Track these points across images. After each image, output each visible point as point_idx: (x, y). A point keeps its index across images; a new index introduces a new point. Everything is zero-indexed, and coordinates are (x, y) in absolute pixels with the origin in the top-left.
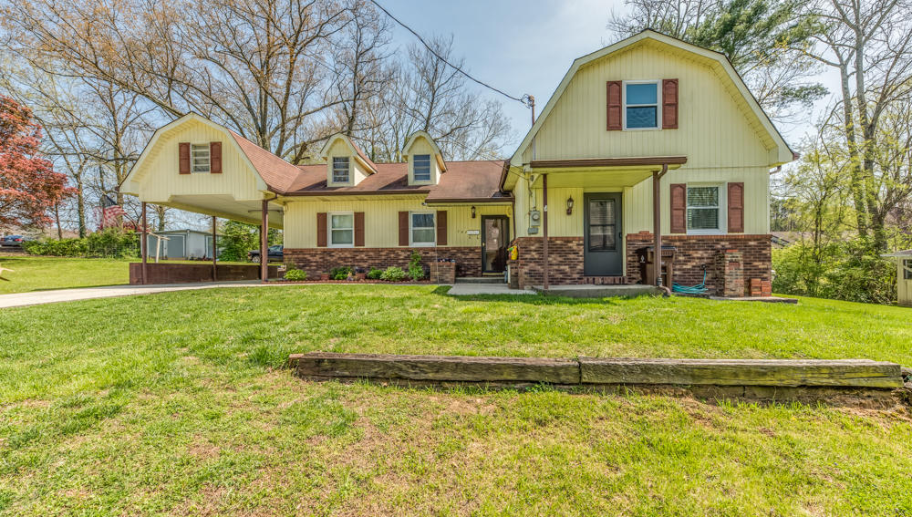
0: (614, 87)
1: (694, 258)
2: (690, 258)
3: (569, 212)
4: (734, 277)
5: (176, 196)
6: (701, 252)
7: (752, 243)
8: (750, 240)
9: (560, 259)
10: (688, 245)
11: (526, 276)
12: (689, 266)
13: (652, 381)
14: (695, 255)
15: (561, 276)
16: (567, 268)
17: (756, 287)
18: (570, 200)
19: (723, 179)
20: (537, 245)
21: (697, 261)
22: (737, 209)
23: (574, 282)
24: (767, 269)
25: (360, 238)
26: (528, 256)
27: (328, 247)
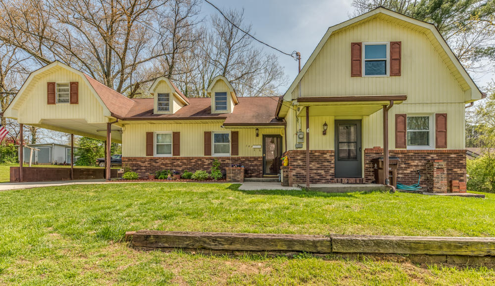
0: (356, 47)
1: (412, 166)
2: (409, 166)
3: (324, 133)
4: (440, 180)
5: (44, 120)
6: (417, 162)
7: (453, 156)
8: (451, 154)
9: (318, 166)
10: (408, 157)
11: (294, 177)
12: (408, 171)
13: (382, 251)
14: (413, 164)
15: (318, 177)
16: (322, 172)
17: (456, 186)
18: (325, 125)
19: (433, 111)
20: (302, 156)
21: (414, 167)
22: (442, 131)
23: (328, 182)
24: (463, 174)
25: (177, 150)
26: (295, 163)
27: (154, 156)
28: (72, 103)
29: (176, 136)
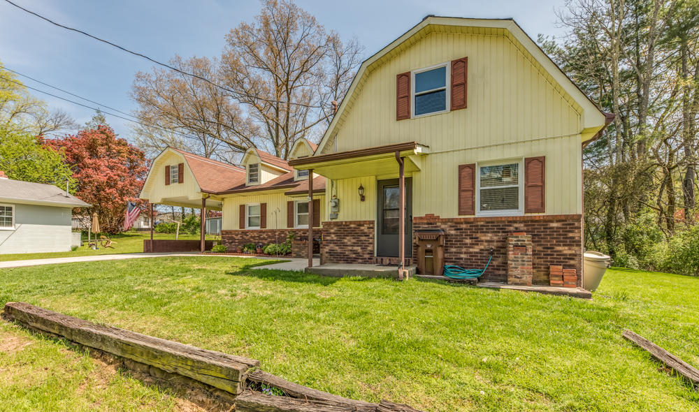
0: (403, 78)
1: (482, 241)
2: (477, 241)
3: (363, 198)
4: (520, 263)
6: (490, 235)
7: (555, 225)
8: (552, 222)
9: (354, 241)
10: (476, 228)
11: (327, 255)
12: (476, 249)
14: (483, 238)
15: (354, 256)
16: (359, 249)
17: (557, 276)
18: (361, 188)
19: (519, 155)
20: (336, 229)
21: (486, 244)
22: (537, 185)
23: (365, 262)
24: (576, 255)
26: (328, 238)
27: (246, 229)
28: (179, 183)
29: (263, 207)
